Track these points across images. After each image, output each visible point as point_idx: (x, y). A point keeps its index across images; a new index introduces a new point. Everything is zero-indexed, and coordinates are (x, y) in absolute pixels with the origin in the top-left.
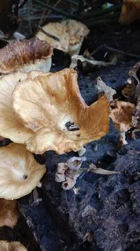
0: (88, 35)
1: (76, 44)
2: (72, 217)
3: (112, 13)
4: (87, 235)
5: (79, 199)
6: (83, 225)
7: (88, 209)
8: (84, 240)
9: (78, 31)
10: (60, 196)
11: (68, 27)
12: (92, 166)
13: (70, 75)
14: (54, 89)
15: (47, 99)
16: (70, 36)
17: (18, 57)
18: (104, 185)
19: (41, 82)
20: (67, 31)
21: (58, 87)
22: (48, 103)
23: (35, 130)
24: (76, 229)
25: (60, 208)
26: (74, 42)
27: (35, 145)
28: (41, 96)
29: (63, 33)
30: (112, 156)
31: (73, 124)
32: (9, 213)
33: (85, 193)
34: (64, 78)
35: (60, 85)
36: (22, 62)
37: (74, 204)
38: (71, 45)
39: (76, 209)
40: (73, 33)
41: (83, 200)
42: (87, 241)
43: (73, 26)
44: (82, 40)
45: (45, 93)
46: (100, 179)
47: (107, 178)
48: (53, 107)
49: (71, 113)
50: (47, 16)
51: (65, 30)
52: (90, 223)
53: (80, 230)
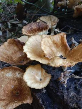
0: (59, 22)
1: (54, 25)
2: (65, 97)
3: (66, 13)
4: (74, 104)
5: (68, 89)
6: (72, 100)
7: (72, 94)
8: (73, 107)
9: (55, 20)
10: (59, 88)
11: (50, 18)
12: (73, 75)
13: (63, 36)
14: (56, 41)
15: (53, 45)
16: (51, 22)
17: (33, 29)
18: (78, 83)
19: (50, 38)
20: (50, 20)
21: (58, 41)
22: (53, 47)
23: (50, 58)
24: (69, 102)
25: (58, 93)
26: (54, 24)
27: (54, 63)
28: (50, 44)
29: (48, 21)
30: (79, 71)
31: (63, 56)
32: (29, 97)
33: (70, 87)
34: (60, 37)
35: (59, 40)
36: (34, 31)
37: (66, 91)
38: (52, 25)
39: (67, 94)
40: (53, 20)
41: (70, 90)
42: (75, 107)
43: (53, 18)
44: (57, 23)
45: (52, 43)
46: (76, 81)
47: (80, 80)
48: (55, 49)
49: (62, 52)
50: (35, 15)
51: (49, 19)
52: (75, 99)
53: (70, 102)
